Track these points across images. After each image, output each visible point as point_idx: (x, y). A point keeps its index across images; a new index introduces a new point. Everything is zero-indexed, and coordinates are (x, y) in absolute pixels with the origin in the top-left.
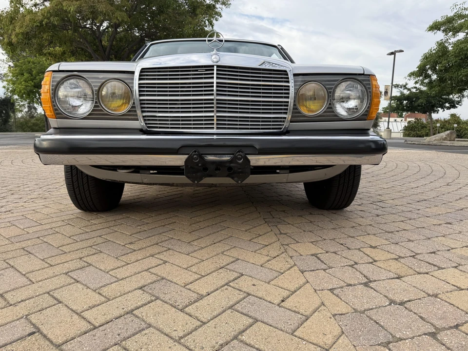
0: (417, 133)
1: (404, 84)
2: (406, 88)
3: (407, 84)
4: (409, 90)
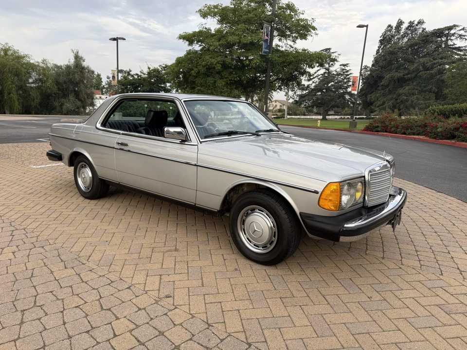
0: (127, 112)
1: (128, 70)
2: (130, 74)
3: (131, 71)
4: (132, 76)
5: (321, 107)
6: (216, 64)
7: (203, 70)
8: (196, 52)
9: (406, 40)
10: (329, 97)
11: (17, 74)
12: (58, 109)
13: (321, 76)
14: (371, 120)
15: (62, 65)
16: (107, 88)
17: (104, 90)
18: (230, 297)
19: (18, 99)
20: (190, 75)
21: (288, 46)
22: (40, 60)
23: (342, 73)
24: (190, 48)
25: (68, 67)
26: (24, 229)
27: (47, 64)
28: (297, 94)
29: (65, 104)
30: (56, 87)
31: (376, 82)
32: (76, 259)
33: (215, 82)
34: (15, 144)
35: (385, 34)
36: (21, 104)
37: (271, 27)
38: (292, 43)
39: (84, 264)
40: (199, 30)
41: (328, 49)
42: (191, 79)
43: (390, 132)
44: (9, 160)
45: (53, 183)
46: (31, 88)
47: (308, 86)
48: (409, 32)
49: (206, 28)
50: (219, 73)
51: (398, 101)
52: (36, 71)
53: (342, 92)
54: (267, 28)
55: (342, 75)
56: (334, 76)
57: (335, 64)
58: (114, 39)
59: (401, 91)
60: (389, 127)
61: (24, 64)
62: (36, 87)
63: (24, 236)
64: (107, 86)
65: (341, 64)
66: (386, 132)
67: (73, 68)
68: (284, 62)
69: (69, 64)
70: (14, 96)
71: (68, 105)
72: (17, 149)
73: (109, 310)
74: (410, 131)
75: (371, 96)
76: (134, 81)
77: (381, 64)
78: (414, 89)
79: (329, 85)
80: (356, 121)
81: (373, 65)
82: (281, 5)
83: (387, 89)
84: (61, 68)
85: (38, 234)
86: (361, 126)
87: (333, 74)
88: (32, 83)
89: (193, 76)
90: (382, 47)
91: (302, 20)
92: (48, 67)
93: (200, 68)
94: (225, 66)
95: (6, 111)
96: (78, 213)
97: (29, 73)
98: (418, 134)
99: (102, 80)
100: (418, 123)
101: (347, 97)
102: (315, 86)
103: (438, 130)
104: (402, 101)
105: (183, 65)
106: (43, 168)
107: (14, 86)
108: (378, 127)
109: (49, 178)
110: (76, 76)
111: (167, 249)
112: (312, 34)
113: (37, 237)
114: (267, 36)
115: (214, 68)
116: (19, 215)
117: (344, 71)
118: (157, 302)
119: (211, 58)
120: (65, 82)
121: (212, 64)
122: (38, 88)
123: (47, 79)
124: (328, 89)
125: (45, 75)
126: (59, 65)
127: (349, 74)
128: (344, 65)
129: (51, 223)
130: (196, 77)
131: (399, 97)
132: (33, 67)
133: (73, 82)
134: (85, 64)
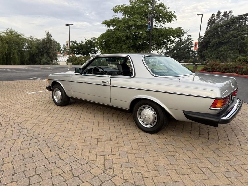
2: (76, 43)
3: (76, 41)
4: (77, 44)
5: (177, 58)
6: (122, 37)
7: (115, 40)
8: (112, 30)
9: (222, 21)
10: (181, 53)
11: (17, 44)
12: (38, 62)
13: (176, 42)
14: (205, 65)
15: (40, 39)
16: (63, 51)
17: (62, 52)
18: (146, 169)
19: (18, 57)
20: (109, 43)
21: (161, 26)
22: (29, 37)
23: (188, 40)
24: (108, 28)
25: (43, 40)
26: (26, 128)
27: (32, 39)
28: (163, 52)
29: (42, 59)
30: (37, 50)
31: (207, 44)
32: (56, 146)
33: (122, 46)
34: (18, 81)
35: (211, 19)
36: (19, 60)
37: (152, 16)
38: (163, 25)
39: (61, 149)
40: (113, 19)
41: (180, 27)
42: (109, 45)
43: (216, 71)
44: (15, 89)
45: (39, 102)
46: (25, 51)
47: (170, 47)
48: (224, 17)
49: (117, 18)
50: (124, 41)
51: (219, 54)
52: (27, 42)
53: (188, 50)
54: (150, 17)
55: (188, 41)
56: (183, 42)
57: (184, 35)
58: (67, 25)
59: (220, 49)
60: (215, 69)
61: (21, 39)
62: (27, 51)
63: (26, 133)
64: (63, 49)
65: (187, 35)
66: (214, 71)
67: (46, 40)
68: (159, 35)
69: (44, 38)
70: (16, 56)
71: (44, 60)
72: (19, 83)
73: (78, 177)
74: (227, 70)
75: (204, 52)
76: (78, 47)
77: (209, 35)
78: (227, 48)
79: (181, 47)
80: (197, 65)
81: (205, 36)
82: (156, 4)
83: (213, 48)
84: (40, 41)
85: (34, 131)
86: (200, 68)
87: (183, 41)
88: (25, 49)
89: (110, 43)
90: (210, 26)
91: (169, 12)
93: (114, 39)
94: (127, 38)
95: (12, 63)
96: (54, 119)
97: (23, 44)
98: (232, 72)
99: (61, 46)
100: (232, 66)
101: (191, 53)
102: (174, 47)
103: (244, 70)
104: (221, 55)
105: (105, 38)
106: (33, 94)
107: (16, 50)
108: (209, 69)
109: (37, 99)
110: (48, 44)
111: (105, 139)
112: (174, 20)
113: (34, 133)
114: (150, 21)
115: (122, 39)
116: (23, 120)
117: (189, 39)
118: (104, 172)
119: (120, 33)
120: (42, 48)
121: (120, 37)
122: (28, 51)
123: (33, 46)
124: (180, 49)
125: (31, 44)
126: (39, 39)
127: (192, 41)
128: (189, 36)
129: (40, 124)
130: (111, 44)
131: (220, 52)
132: (25, 40)
133: (46, 48)
134: (52, 38)
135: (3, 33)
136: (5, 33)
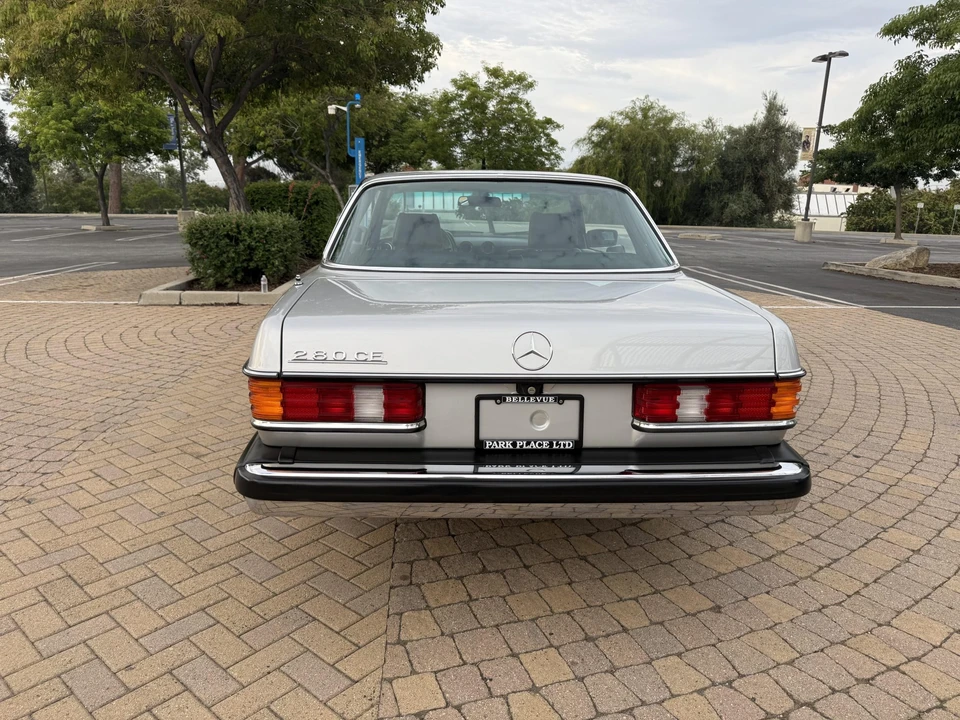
12: (715, 214)
15: (742, 126)
22: (701, 122)
25: (751, 129)
27: (712, 129)
29: (731, 204)
30: (718, 171)
46: (676, 174)
52: (689, 143)
58: (824, 59)
62: (683, 174)
67: (759, 130)
69: (754, 123)
71: (735, 207)
84: (739, 134)
88: (679, 166)
92: (715, 134)
97: (675, 148)
107: (644, 172)
110: (763, 147)
120: (739, 161)
122: (687, 175)
125: (702, 149)
126: (736, 126)
132: (685, 134)
133: (755, 160)
134: (785, 120)
135: (620, 118)
136: (627, 116)
